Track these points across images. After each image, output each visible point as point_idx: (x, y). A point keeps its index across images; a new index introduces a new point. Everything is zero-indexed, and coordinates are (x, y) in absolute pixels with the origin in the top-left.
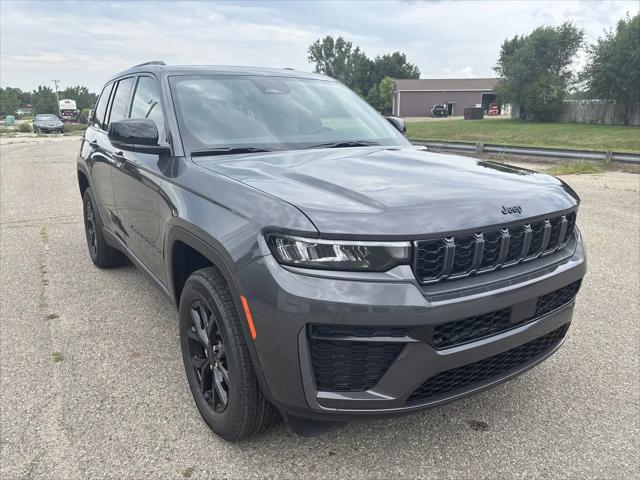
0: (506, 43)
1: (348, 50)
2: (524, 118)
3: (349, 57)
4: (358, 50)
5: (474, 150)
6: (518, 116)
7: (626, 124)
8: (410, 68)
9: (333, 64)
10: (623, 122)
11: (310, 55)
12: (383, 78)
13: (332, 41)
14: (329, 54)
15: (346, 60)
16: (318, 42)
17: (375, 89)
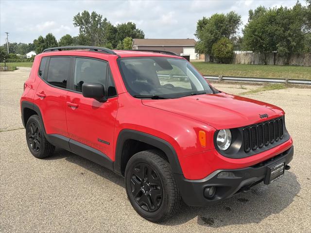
0: (199, 21)
1: (99, 20)
2: (213, 61)
3: (100, 24)
4: (106, 19)
5: (218, 79)
6: (209, 60)
7: (266, 64)
8: (139, 32)
9: (91, 28)
10: (264, 64)
11: (74, 22)
12: (125, 38)
13: (88, 14)
14: (87, 22)
15: (99, 26)
16: (79, 14)
17: (120, 44)
